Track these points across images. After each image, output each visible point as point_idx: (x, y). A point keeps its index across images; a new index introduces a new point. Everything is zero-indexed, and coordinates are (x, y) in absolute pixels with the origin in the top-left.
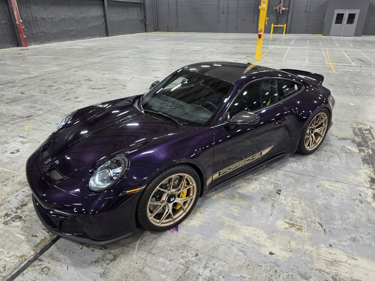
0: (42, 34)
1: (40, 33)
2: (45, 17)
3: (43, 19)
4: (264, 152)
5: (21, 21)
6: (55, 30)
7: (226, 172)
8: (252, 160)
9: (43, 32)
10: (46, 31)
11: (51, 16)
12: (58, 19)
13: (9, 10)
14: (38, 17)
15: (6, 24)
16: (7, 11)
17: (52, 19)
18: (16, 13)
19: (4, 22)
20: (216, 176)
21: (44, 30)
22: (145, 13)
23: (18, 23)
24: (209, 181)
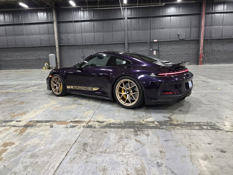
0: (216, 59)
1: (214, 58)
2: (221, 50)
3: (219, 51)
5: (202, 52)
6: (226, 57)
8: (87, 89)
9: (216, 58)
10: (219, 58)
11: (225, 49)
12: (230, 51)
13: (199, 47)
14: (216, 50)
15: (195, 54)
16: (198, 48)
17: (226, 51)
18: (201, 48)
19: (194, 53)
20: (72, 87)
21: (217, 57)
23: (200, 53)
24: (68, 87)
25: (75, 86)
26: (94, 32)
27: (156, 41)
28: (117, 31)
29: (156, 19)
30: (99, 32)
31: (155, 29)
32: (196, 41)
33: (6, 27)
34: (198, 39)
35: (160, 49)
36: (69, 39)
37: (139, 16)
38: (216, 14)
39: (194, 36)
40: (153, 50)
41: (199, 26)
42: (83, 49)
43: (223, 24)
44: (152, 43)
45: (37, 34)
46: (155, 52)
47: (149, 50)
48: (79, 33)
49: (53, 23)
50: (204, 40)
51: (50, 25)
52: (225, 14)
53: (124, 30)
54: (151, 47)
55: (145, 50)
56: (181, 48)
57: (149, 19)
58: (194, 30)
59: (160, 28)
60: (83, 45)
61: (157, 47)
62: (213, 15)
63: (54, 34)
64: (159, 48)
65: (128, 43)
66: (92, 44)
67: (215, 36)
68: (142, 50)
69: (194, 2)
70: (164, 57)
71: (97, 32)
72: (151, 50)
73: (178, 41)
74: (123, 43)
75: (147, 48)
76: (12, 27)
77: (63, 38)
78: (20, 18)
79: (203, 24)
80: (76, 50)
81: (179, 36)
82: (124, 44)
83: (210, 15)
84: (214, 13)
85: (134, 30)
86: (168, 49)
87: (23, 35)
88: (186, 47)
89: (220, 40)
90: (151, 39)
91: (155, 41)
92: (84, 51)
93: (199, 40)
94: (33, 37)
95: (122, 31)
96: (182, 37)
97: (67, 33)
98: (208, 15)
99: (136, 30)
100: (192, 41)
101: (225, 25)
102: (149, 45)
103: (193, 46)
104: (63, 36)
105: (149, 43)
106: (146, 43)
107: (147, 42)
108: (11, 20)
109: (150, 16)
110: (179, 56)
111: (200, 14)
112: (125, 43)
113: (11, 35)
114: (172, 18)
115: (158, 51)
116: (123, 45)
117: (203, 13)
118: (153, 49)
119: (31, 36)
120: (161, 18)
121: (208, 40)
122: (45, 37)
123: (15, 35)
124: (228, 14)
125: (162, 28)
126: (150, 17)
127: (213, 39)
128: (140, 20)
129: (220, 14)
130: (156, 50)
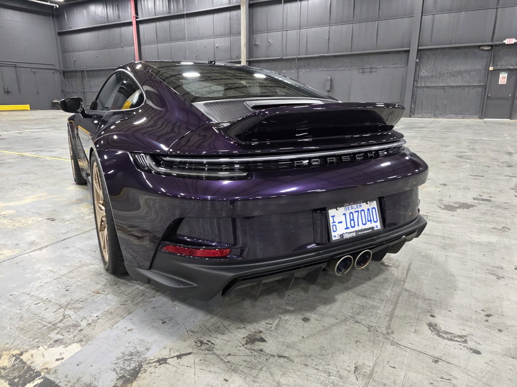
26: (330, 24)
27: (513, 41)
28: (391, 18)
30: (342, 22)
33: (158, 24)
36: (271, 44)
40: (497, 72)
42: (298, 68)
45: (208, 37)
46: (506, 75)
47: (483, 71)
48: (293, 29)
49: (240, 9)
51: (234, 13)
53: (411, 15)
54: (493, 59)
55: (473, 70)
60: (299, 59)
61: (513, 61)
63: (239, 34)
65: (418, 50)
66: (320, 57)
68: (462, 70)
71: (336, 24)
72: (491, 68)
74: (405, 51)
75: (479, 65)
76: (165, 23)
77: (257, 44)
78: (180, 4)
80: (284, 71)
82: (406, 54)
85: (442, 11)
87: (183, 39)
90: (495, 39)
91: (507, 41)
92: (301, 73)
94: (201, 42)
95: (405, 16)
97: (268, 30)
99: (450, 11)
102: (486, 53)
104: (260, 39)
105: (488, 48)
106: (476, 50)
107: (480, 46)
108: (165, 9)
112: (408, 51)
113: (165, 41)
115: (514, 73)
116: (404, 56)
118: (498, 67)
119: (198, 42)
122: (222, 43)
123: (171, 40)
130: (508, 71)
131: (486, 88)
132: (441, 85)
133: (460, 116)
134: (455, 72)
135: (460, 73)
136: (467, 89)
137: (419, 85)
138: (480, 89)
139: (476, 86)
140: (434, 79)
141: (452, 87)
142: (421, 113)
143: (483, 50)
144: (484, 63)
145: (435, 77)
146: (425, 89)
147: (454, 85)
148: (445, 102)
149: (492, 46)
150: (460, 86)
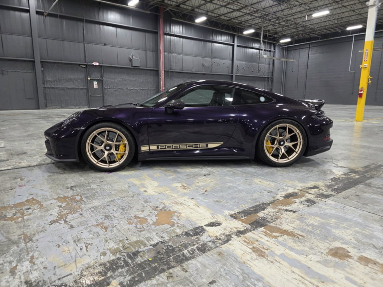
4: (211, 146)
5: (164, 88)
7: (165, 148)
8: (195, 147)
13: (158, 81)
15: (154, 90)
18: (162, 83)
20: (154, 148)
22: (272, 86)
23: (161, 89)
24: (144, 148)
25: (160, 146)
27: (97, 64)
28: (12, 33)
29: (93, 26)
31: (92, 43)
32: (155, 72)
34: (157, 69)
35: (104, 79)
37: (61, 13)
38: (176, 38)
39: (150, 65)
40: (92, 80)
41: (156, 51)
43: (182, 53)
44: (89, 67)
46: (97, 83)
47: (84, 80)
50: (164, 71)
52: (184, 39)
53: (30, 35)
54: (88, 74)
55: (78, 79)
56: (135, 81)
57: (80, 24)
58: (150, 54)
59: (100, 44)
61: (99, 75)
62: (172, 37)
64: (102, 77)
65: (41, 62)
67: (176, 67)
68: (72, 78)
69: (149, 12)
70: (112, 93)
72: (89, 79)
73: (130, 68)
75: (82, 76)
79: (161, 48)
81: (131, 60)
82: (32, 63)
83: (168, 36)
84: (173, 35)
85: (51, 38)
86: (117, 81)
88: (141, 78)
89: (181, 74)
90: (87, 61)
91: (94, 64)
93: (158, 71)
95: (24, 34)
96: (135, 64)
98: (165, 36)
100: (149, 71)
101: (185, 54)
102: (84, 70)
103: (151, 79)
105: (85, 66)
106: (78, 67)
107: (80, 65)
109: (82, 18)
110: (133, 93)
111: (156, 33)
112: (34, 62)
114: (119, 29)
115: (100, 82)
117: (161, 32)
118: (92, 78)
120: (101, 26)
121: (168, 71)
124: (187, 40)
125: (105, 44)
126: (82, 20)
127: (173, 72)
128: (64, 21)
129: (178, 38)
130: (97, 80)
131: (88, 90)
132: (61, 87)
133: (78, 107)
134: (69, 79)
135: (71, 80)
136: (77, 90)
137: (46, 86)
138: (85, 91)
139: (82, 89)
140: (55, 83)
141: (69, 88)
142: (52, 106)
143: (82, 67)
144: (84, 75)
145: (56, 81)
146: (51, 89)
147: (69, 87)
148: (66, 98)
149: (86, 65)
150: (73, 88)
